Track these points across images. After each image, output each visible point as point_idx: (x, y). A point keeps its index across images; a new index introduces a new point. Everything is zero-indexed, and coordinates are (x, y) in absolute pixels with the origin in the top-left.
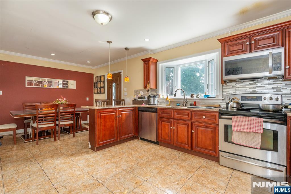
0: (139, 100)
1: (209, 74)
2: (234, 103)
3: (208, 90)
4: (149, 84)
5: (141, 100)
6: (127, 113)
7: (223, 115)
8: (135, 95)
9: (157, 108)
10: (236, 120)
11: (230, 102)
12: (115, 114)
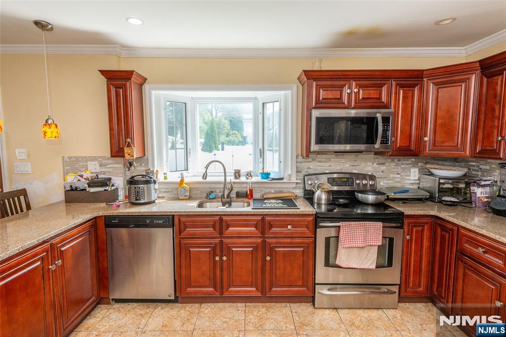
0: (92, 190)
1: (263, 130)
2: (322, 191)
3: (261, 160)
4: (129, 146)
5: (102, 189)
6: (74, 245)
7: (324, 221)
8: (66, 174)
9: (173, 216)
10: (346, 228)
11: (316, 191)
12: (42, 263)
